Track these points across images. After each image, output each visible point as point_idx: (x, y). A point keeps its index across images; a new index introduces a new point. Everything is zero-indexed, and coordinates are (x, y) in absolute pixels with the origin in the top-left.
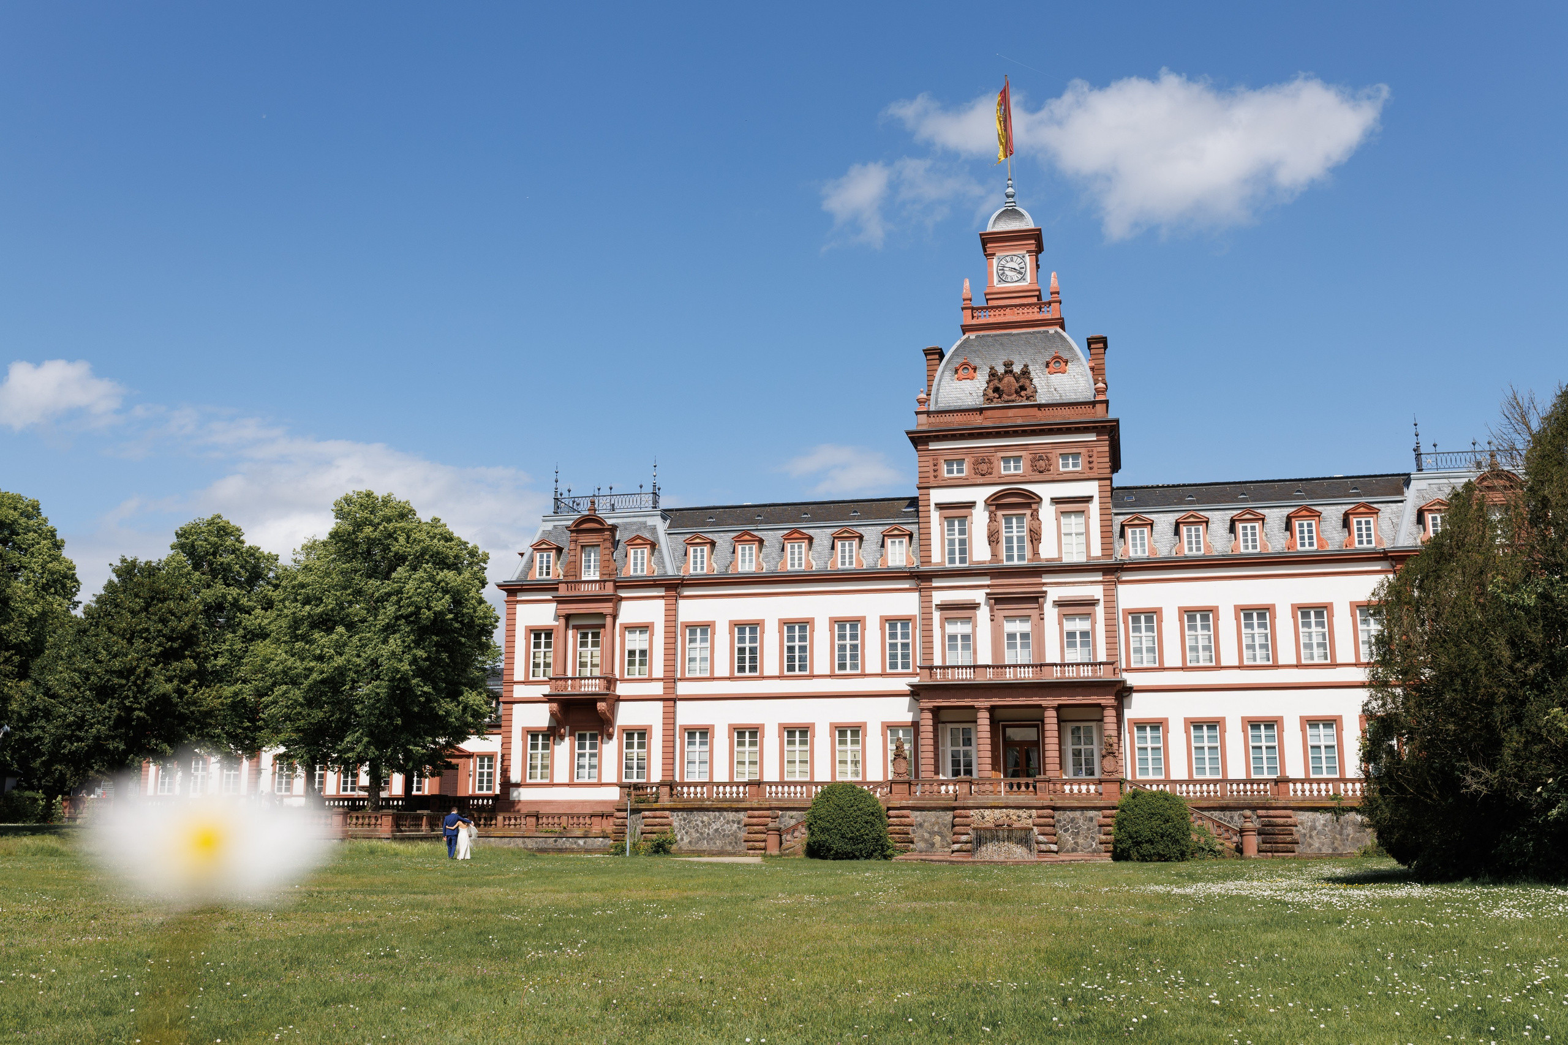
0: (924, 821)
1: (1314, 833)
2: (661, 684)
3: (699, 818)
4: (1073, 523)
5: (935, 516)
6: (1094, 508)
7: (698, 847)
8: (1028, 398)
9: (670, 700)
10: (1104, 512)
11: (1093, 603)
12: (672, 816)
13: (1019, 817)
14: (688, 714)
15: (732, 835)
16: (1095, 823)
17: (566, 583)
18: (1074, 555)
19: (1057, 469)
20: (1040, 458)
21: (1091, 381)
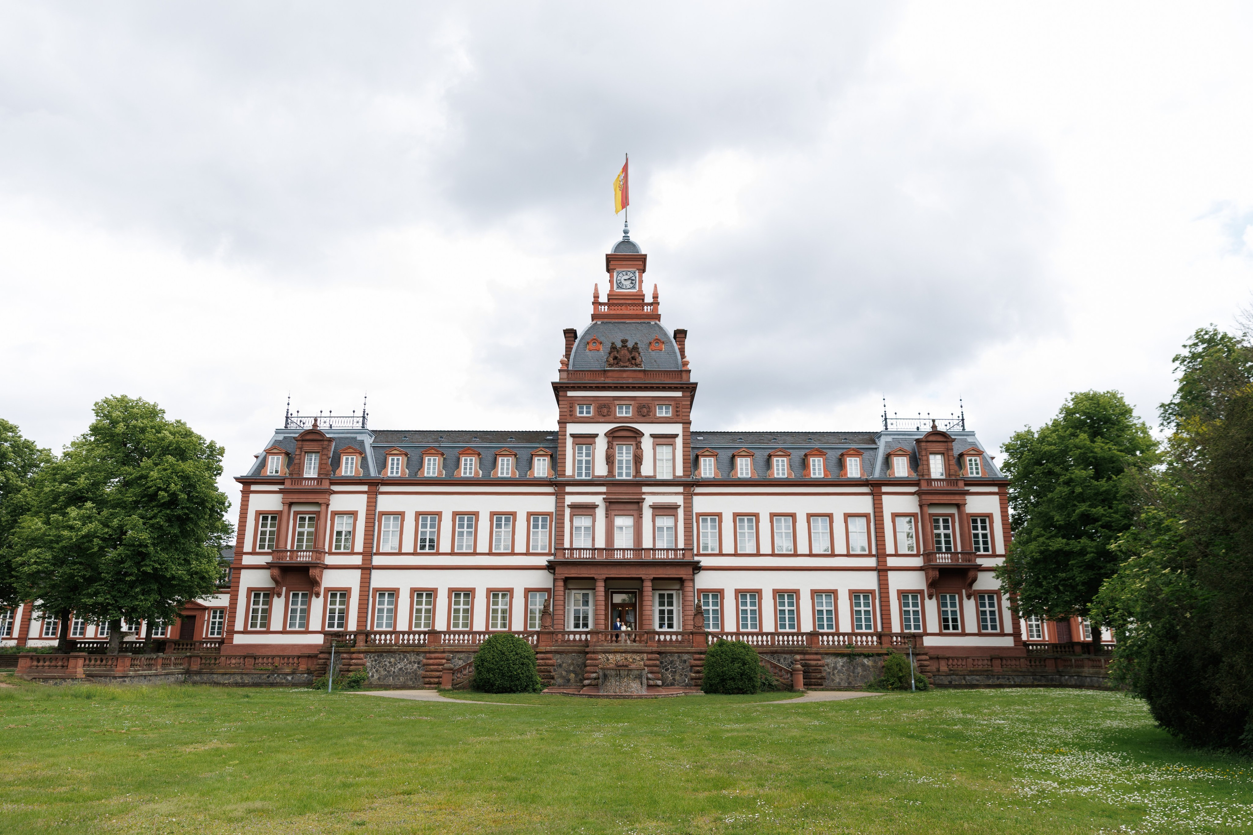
0: (563, 663)
1: (836, 672)
2: (360, 557)
3: (387, 661)
4: (664, 452)
5: (569, 441)
7: (385, 682)
8: (637, 365)
9: (366, 569)
10: (686, 445)
11: (675, 507)
12: (366, 658)
13: (634, 659)
14: (379, 580)
15: (413, 672)
16: (687, 663)
17: (292, 479)
18: (665, 474)
19: (655, 415)
20: (644, 406)
21: (679, 357)
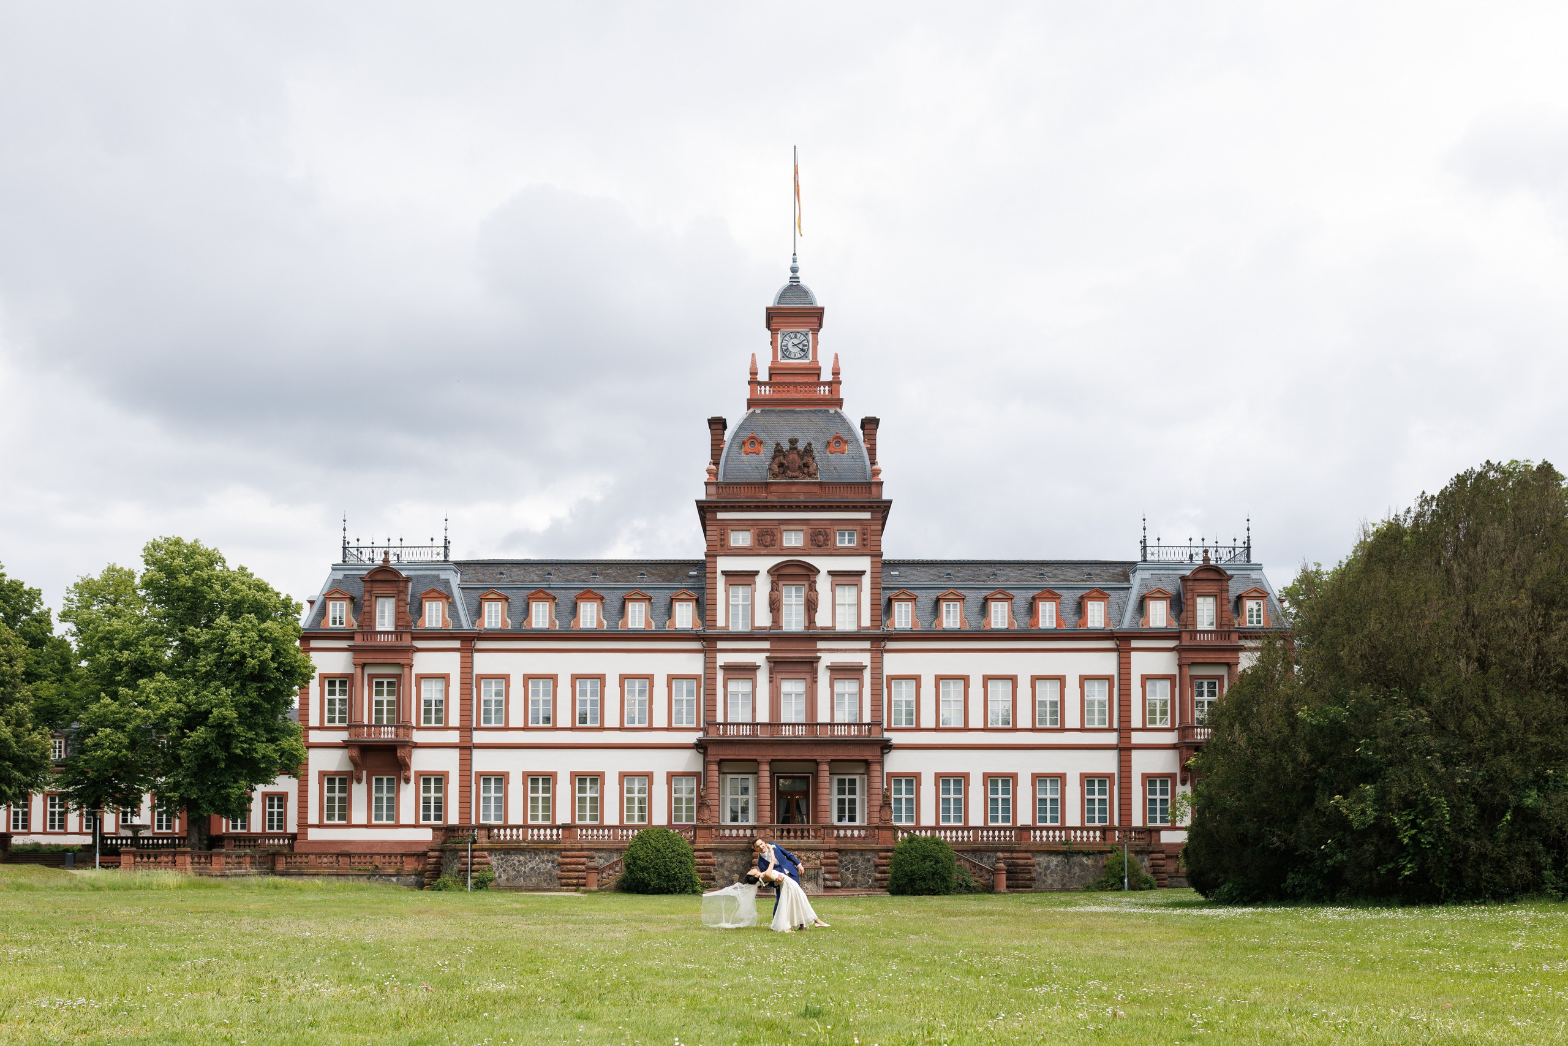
0: (725, 861)
1: (1048, 873)
2: (457, 733)
3: (515, 859)
4: (847, 595)
5: (721, 581)
6: (866, 580)
7: (516, 883)
8: (810, 476)
9: (466, 748)
10: (874, 586)
11: (860, 669)
12: (490, 855)
13: (809, 857)
14: (482, 761)
15: (547, 873)
16: (871, 863)
17: (362, 633)
18: (846, 624)
19: (835, 544)
20: (820, 533)
21: (868, 462)
